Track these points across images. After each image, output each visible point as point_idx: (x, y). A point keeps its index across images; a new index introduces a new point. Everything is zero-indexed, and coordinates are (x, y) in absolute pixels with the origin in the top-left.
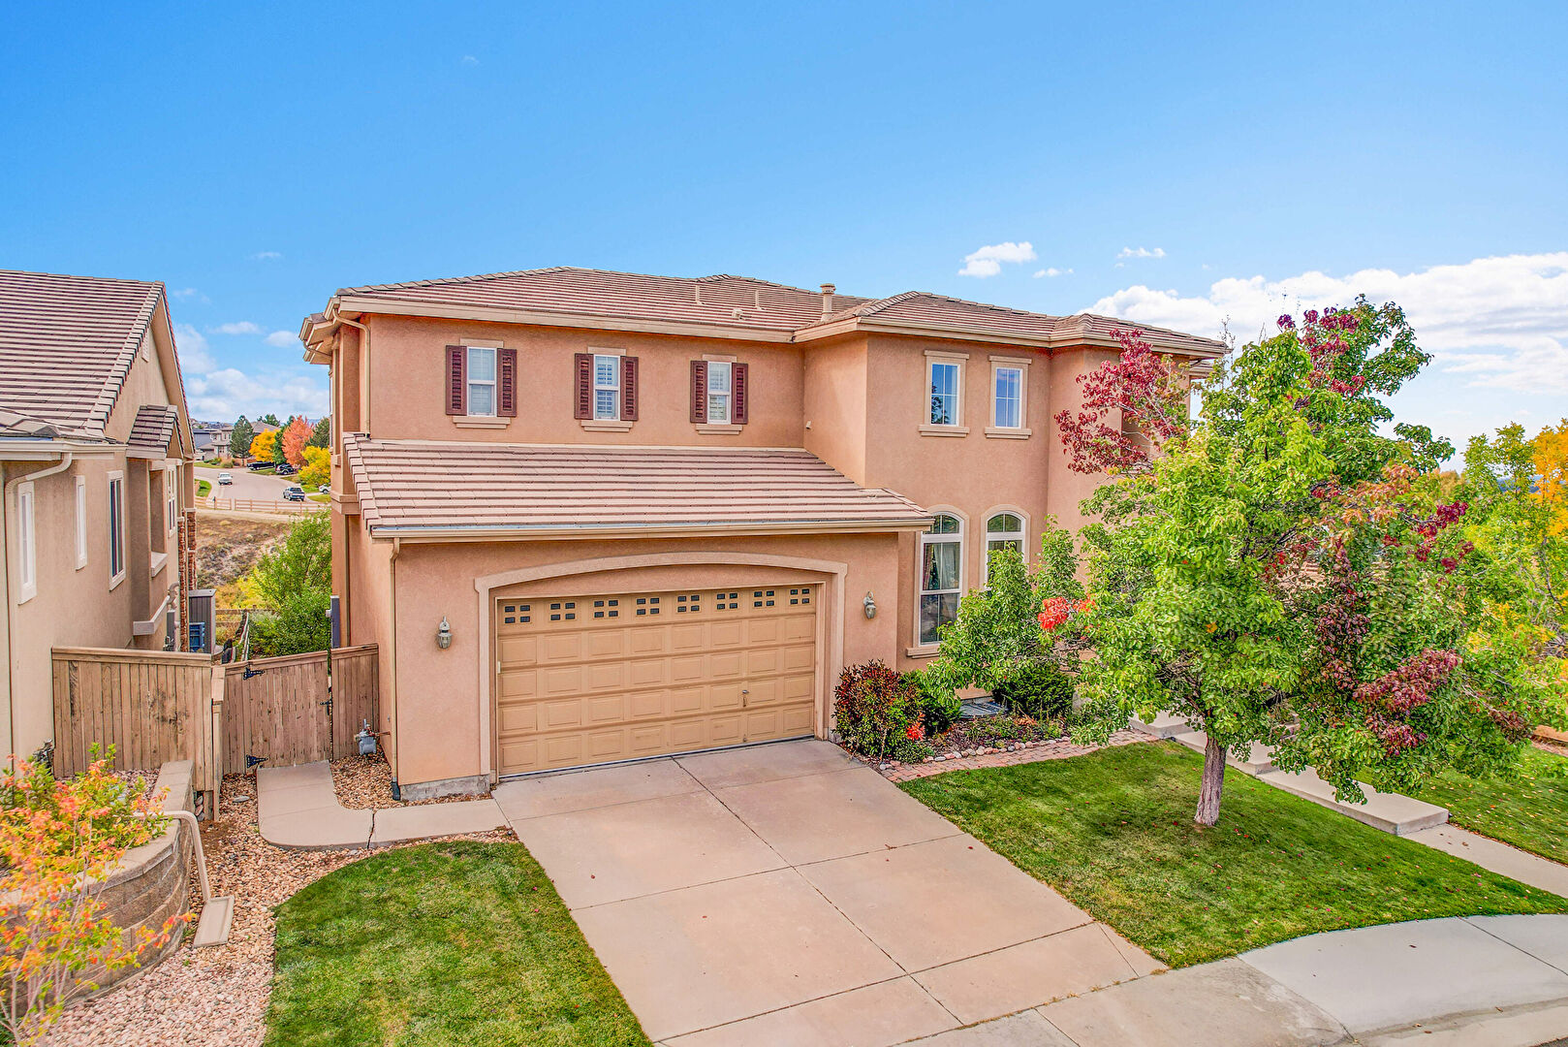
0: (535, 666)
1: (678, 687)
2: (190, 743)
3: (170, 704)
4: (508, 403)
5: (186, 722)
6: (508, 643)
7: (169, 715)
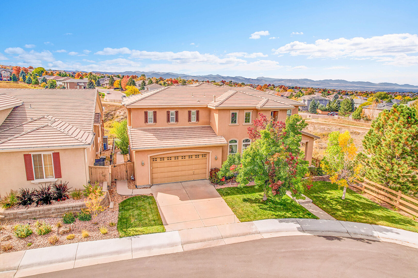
0: (158, 168)
1: (182, 171)
2: (107, 179)
3: (104, 174)
4: (155, 121)
5: (106, 176)
6: (153, 164)
7: (104, 175)
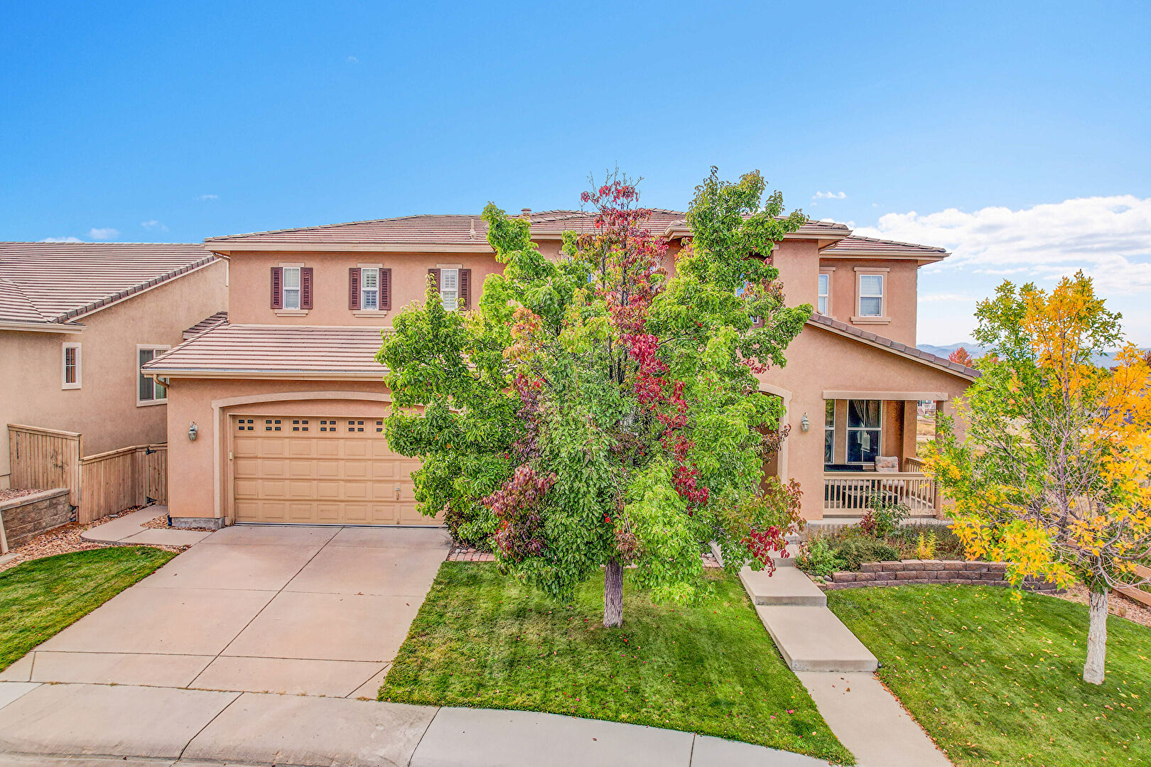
0: (256, 458)
1: (350, 481)
3: (60, 458)
4: (307, 302)
5: (66, 468)
6: (241, 442)
7: (60, 464)
